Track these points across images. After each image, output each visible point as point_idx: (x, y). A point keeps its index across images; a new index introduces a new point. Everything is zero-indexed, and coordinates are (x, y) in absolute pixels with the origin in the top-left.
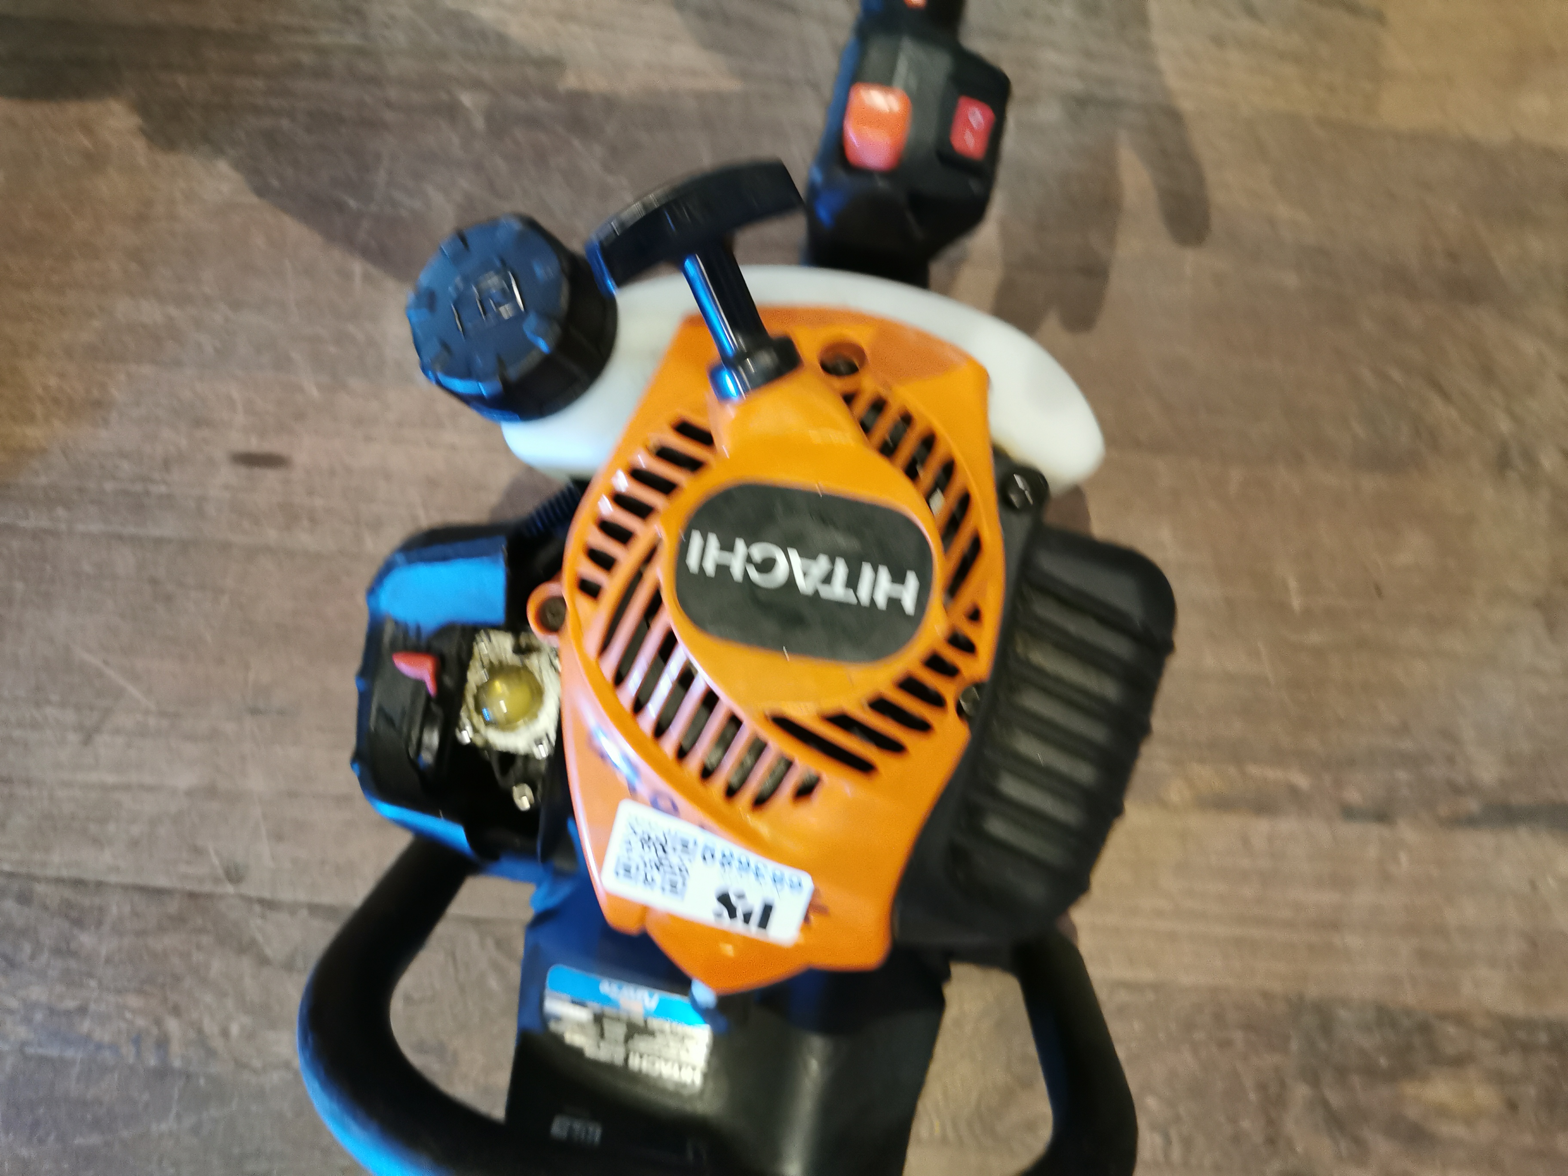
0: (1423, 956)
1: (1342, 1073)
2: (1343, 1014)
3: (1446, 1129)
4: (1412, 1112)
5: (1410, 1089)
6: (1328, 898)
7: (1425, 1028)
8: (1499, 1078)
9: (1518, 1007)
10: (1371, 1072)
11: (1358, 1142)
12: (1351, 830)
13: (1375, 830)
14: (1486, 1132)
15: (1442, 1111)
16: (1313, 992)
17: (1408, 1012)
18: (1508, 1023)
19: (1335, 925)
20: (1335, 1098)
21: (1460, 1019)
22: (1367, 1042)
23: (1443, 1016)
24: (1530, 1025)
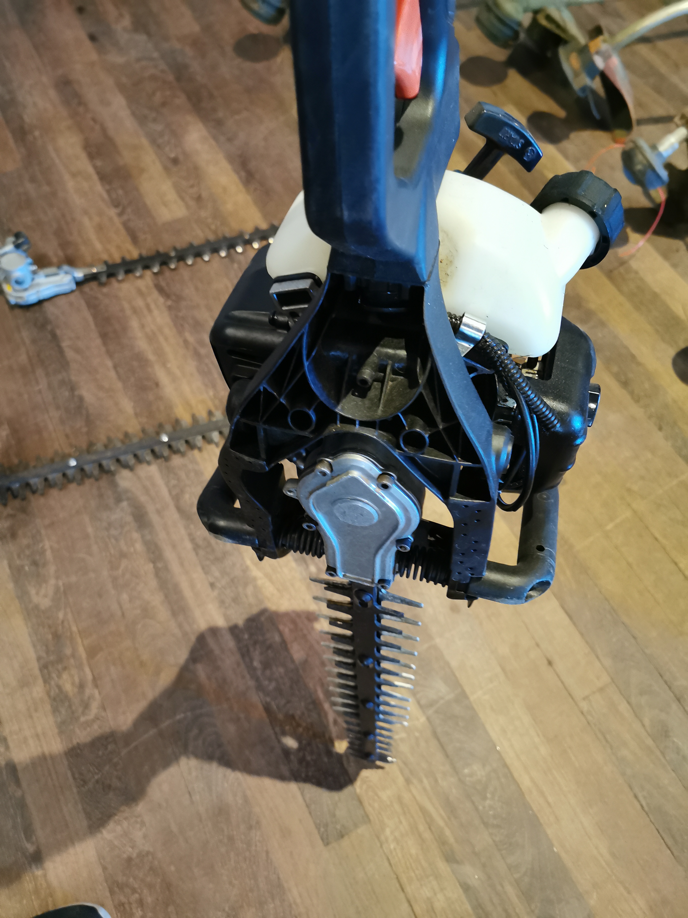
0: (36, 710)
1: (73, 713)
2: (59, 720)
3: (77, 680)
4: (76, 690)
5: (71, 694)
6: (31, 742)
7: (54, 699)
8: (59, 676)
9: (40, 681)
10: (70, 706)
11: (89, 698)
12: (11, 745)
13: (9, 739)
14: (74, 671)
15: (73, 684)
16: (56, 731)
17: (52, 706)
18: (45, 682)
19: (37, 735)
20: (80, 710)
21: (48, 693)
22: (63, 711)
23: (49, 696)
24: (43, 676)
